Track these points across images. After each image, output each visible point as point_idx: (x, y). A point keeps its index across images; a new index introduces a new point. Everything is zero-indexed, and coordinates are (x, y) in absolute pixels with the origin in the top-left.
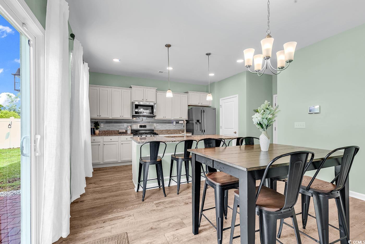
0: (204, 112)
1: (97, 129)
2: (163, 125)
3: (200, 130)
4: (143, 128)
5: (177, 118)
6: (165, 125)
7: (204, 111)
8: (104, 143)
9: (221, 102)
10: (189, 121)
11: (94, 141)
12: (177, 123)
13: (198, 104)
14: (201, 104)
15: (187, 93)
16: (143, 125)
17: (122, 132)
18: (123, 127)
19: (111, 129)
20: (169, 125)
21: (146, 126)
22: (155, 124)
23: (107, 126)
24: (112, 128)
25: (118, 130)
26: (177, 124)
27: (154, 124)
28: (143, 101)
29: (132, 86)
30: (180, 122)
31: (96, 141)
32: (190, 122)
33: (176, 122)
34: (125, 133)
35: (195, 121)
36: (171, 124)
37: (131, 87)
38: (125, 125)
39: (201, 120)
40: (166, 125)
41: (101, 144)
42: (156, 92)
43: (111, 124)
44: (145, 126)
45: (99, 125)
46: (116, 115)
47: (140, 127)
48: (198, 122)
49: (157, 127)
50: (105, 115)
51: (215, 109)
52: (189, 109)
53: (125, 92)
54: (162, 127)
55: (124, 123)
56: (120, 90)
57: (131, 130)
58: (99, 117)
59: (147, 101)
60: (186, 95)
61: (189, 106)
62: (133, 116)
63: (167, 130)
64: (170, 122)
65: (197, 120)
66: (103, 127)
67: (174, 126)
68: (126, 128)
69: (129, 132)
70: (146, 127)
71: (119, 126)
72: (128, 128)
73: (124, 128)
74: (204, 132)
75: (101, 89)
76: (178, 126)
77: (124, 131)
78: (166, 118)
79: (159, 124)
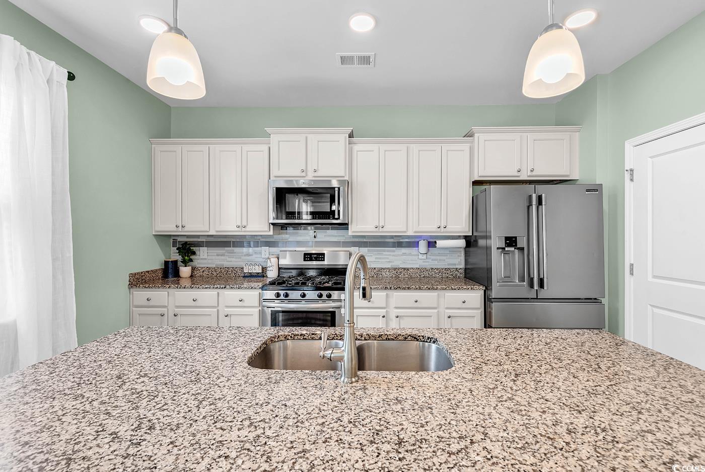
0: (540, 202)
1: (185, 263)
2: (384, 251)
3: (522, 279)
4: (314, 263)
5: (429, 227)
6: (388, 251)
7: (540, 199)
8: (177, 310)
9: (632, 155)
10: (476, 241)
11: (151, 303)
12: (431, 244)
13: (516, 174)
14: (529, 174)
16: (314, 252)
17: (254, 273)
18: (254, 258)
19: (226, 264)
20: (404, 254)
21: (324, 255)
22: (354, 250)
23: (218, 255)
24: (230, 259)
25: (243, 266)
26: (432, 250)
30: (442, 243)
31: (154, 304)
32: (481, 242)
33: (429, 242)
34: (261, 276)
35: (496, 242)
36: (413, 251)
38: (265, 251)
39: (525, 239)
40: (394, 251)
41: (169, 312)
42: (350, 143)
43: (226, 248)
44: (320, 257)
45: (194, 253)
46: (228, 226)
47: (305, 260)
48: (508, 245)
51: (595, 190)
53: (253, 151)
54: (380, 258)
55: (261, 247)
56: (237, 147)
57: (279, 269)
58: (180, 229)
59: (316, 174)
60: (464, 145)
61: (475, 183)
63: (395, 269)
64: (406, 242)
65: (507, 238)
67: (419, 255)
69: (273, 273)
70: (324, 258)
71: (248, 254)
72: (270, 263)
73: (258, 260)
74: (541, 285)
76: (437, 255)
77: (258, 270)
78: (384, 229)
79: (368, 250)
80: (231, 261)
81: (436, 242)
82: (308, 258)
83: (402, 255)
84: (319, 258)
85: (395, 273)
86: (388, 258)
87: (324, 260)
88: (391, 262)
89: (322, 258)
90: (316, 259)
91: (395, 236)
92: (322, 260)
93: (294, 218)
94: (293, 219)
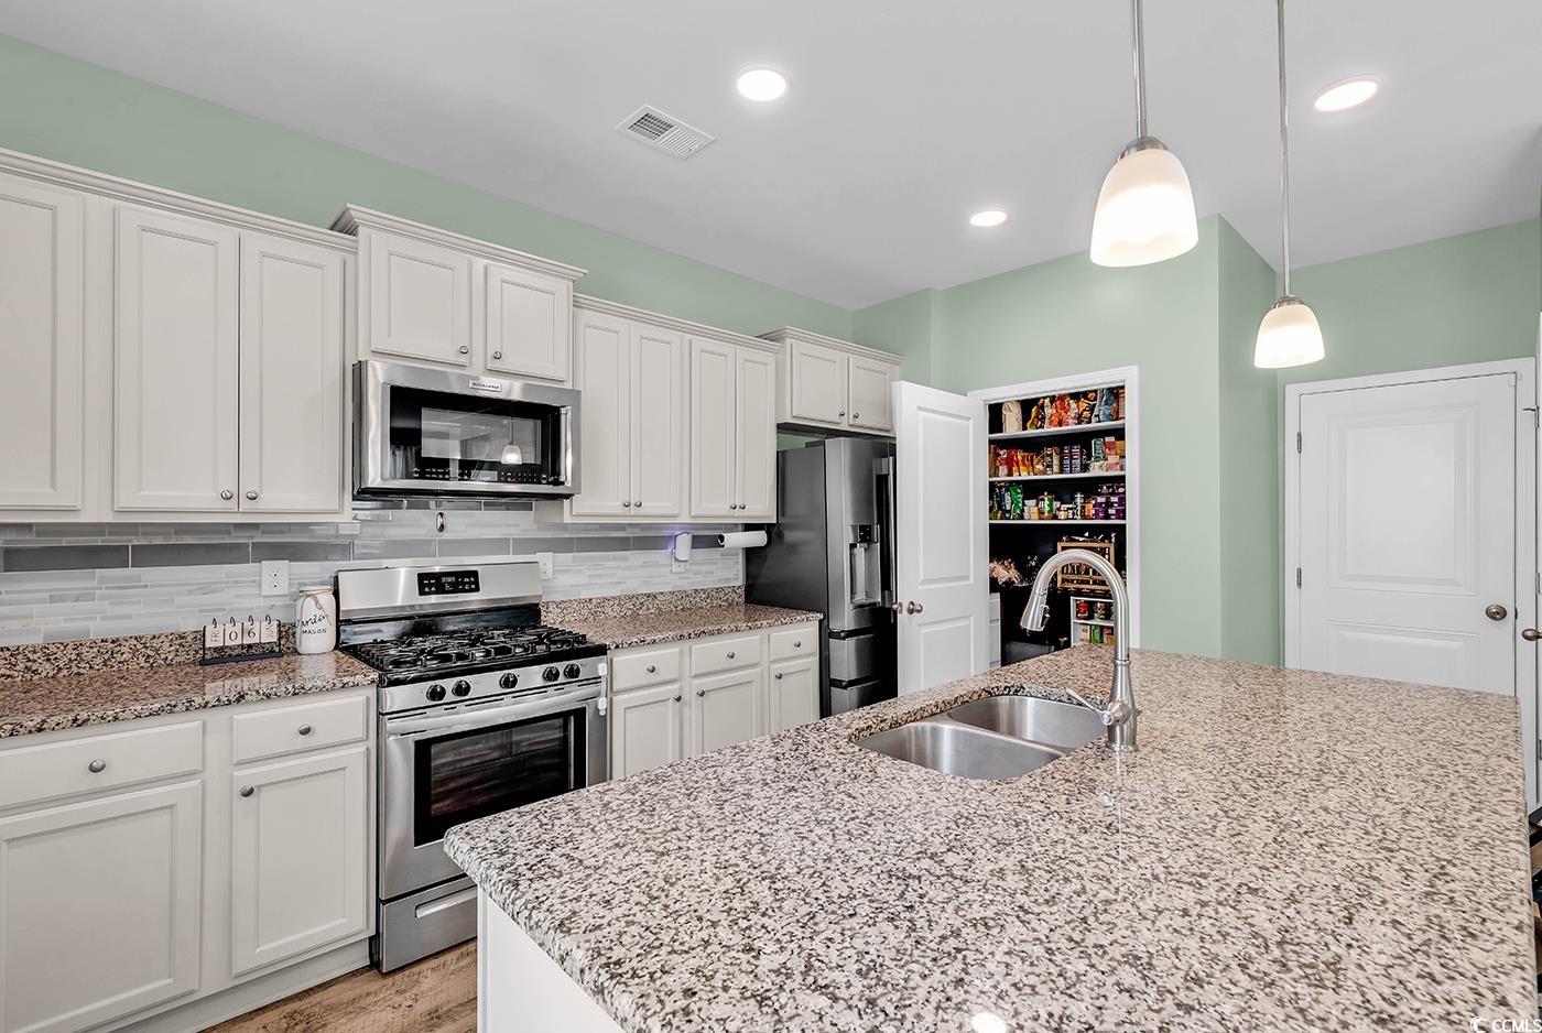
2: (608, 559)
4: (452, 598)
6: (614, 559)
10: (780, 536)
12: (707, 542)
13: (837, 419)
14: (851, 421)
15: (773, 337)
16: (447, 569)
17: (242, 646)
19: (98, 628)
20: (644, 564)
21: (475, 574)
22: (545, 559)
23: (53, 599)
24: (111, 610)
25: (189, 625)
26: (704, 554)
27: (538, 557)
28: (463, 359)
29: (358, 212)
33: (700, 537)
36: (660, 556)
37: (345, 226)
38: (276, 577)
39: (877, 529)
40: (626, 559)
42: (577, 305)
44: (466, 580)
47: (422, 593)
48: (863, 539)
49: (565, 580)
52: (784, 452)
54: (599, 576)
55: (258, 560)
56: (225, 236)
57: (339, 624)
59: (497, 365)
60: (766, 356)
61: (783, 428)
62: (360, 493)
63: (630, 598)
64: (650, 539)
65: (861, 528)
67: (675, 564)
68: (278, 602)
69: (317, 640)
70: (476, 583)
71: (205, 588)
72: (306, 609)
73: (262, 602)
76: (702, 564)
77: (268, 635)
78: (641, 511)
79: (573, 558)
80: (129, 617)
81: (722, 538)
82: (430, 585)
83: (642, 566)
84: (464, 584)
85: (632, 607)
86: (614, 575)
87: (477, 589)
88: (621, 583)
89: (470, 583)
90: (457, 588)
91: (629, 524)
92: (471, 591)
93: (445, 476)
94: (443, 479)
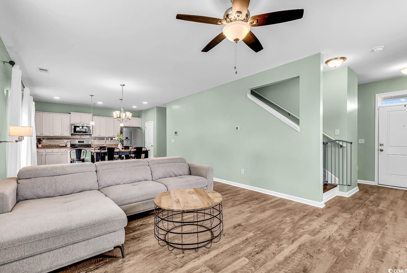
1: (40, 143)
2: (100, 141)
3: (129, 145)
4: (81, 143)
5: (111, 135)
8: (46, 154)
9: (146, 125)
13: (129, 126)
14: (132, 126)
16: (81, 141)
17: (63, 146)
18: (63, 143)
19: (52, 144)
21: (84, 141)
22: (92, 140)
25: (58, 144)
26: (112, 140)
28: (80, 123)
29: (71, 112)
30: (113, 139)
31: (40, 152)
34: (66, 146)
38: (65, 141)
39: (130, 138)
40: (102, 141)
41: (44, 154)
42: (93, 117)
43: (52, 140)
45: (41, 141)
46: (58, 134)
47: (78, 143)
48: (126, 139)
49: (94, 142)
50: (46, 133)
51: (141, 130)
52: (121, 129)
53: (66, 117)
55: (64, 139)
56: (60, 115)
57: (71, 145)
59: (84, 123)
62: (72, 135)
65: (126, 137)
66: (44, 142)
67: (109, 142)
68: (66, 143)
69: (69, 146)
71: (60, 142)
72: (68, 143)
75: (43, 114)
80: (54, 143)
